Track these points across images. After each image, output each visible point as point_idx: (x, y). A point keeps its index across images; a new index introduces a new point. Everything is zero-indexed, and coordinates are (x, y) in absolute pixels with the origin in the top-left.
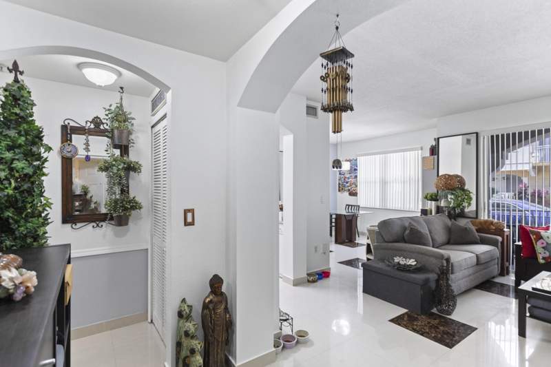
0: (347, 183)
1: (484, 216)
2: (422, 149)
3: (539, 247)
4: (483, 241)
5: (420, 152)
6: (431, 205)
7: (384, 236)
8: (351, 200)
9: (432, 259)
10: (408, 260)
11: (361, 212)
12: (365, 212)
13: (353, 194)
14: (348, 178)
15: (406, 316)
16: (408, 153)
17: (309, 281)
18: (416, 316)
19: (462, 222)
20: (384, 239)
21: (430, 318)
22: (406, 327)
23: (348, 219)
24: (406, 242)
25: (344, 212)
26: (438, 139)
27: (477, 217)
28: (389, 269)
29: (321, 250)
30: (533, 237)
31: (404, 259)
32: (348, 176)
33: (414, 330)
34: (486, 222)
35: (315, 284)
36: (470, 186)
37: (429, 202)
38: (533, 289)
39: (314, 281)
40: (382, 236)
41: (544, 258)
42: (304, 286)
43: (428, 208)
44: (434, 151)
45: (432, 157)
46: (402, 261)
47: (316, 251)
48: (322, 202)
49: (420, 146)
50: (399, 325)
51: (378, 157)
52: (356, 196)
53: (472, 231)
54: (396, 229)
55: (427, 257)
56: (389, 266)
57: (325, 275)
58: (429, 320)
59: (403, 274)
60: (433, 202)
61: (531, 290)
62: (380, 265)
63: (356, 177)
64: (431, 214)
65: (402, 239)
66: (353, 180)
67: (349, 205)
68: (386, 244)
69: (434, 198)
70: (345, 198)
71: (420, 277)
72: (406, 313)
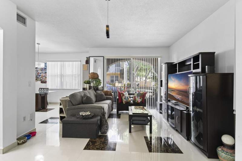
0: (40, 76)
1: (105, 89)
2: (80, 61)
3: (123, 98)
4: (107, 99)
5: (80, 62)
6: (87, 86)
7: (73, 103)
8: (43, 86)
9: (97, 110)
10: (86, 113)
11: (49, 92)
12: (51, 92)
13: (44, 82)
14: (41, 73)
15: (90, 143)
16: (74, 62)
17: (18, 144)
18: (94, 140)
19: (99, 92)
20: (73, 104)
21: (100, 139)
22: (93, 149)
23: (42, 96)
24: (83, 104)
25: (38, 92)
26: (90, 57)
27: (103, 90)
28: (78, 120)
29: (28, 119)
30: (122, 95)
31: (84, 113)
32: (40, 72)
33: (98, 149)
34: (106, 91)
35: (25, 144)
36: (101, 78)
37: (86, 84)
38: (133, 113)
39: (23, 143)
40: (72, 103)
41: (125, 102)
42: (15, 150)
43: (85, 87)
44: (88, 62)
45: (87, 65)
46: (83, 114)
47: (24, 120)
48: (30, 85)
49: (80, 60)
50: (90, 149)
51: (59, 63)
52: (46, 83)
53: (103, 95)
54: (79, 98)
55: (95, 109)
56: (78, 118)
57: (32, 134)
58: (100, 140)
59: (87, 120)
60: (88, 84)
61: (132, 114)
62: (73, 119)
63: (46, 73)
64: (87, 90)
65: (82, 103)
66: (44, 75)
67: (41, 89)
68: (74, 106)
69: (89, 83)
70: (39, 84)
71: (95, 120)
72: (89, 141)
